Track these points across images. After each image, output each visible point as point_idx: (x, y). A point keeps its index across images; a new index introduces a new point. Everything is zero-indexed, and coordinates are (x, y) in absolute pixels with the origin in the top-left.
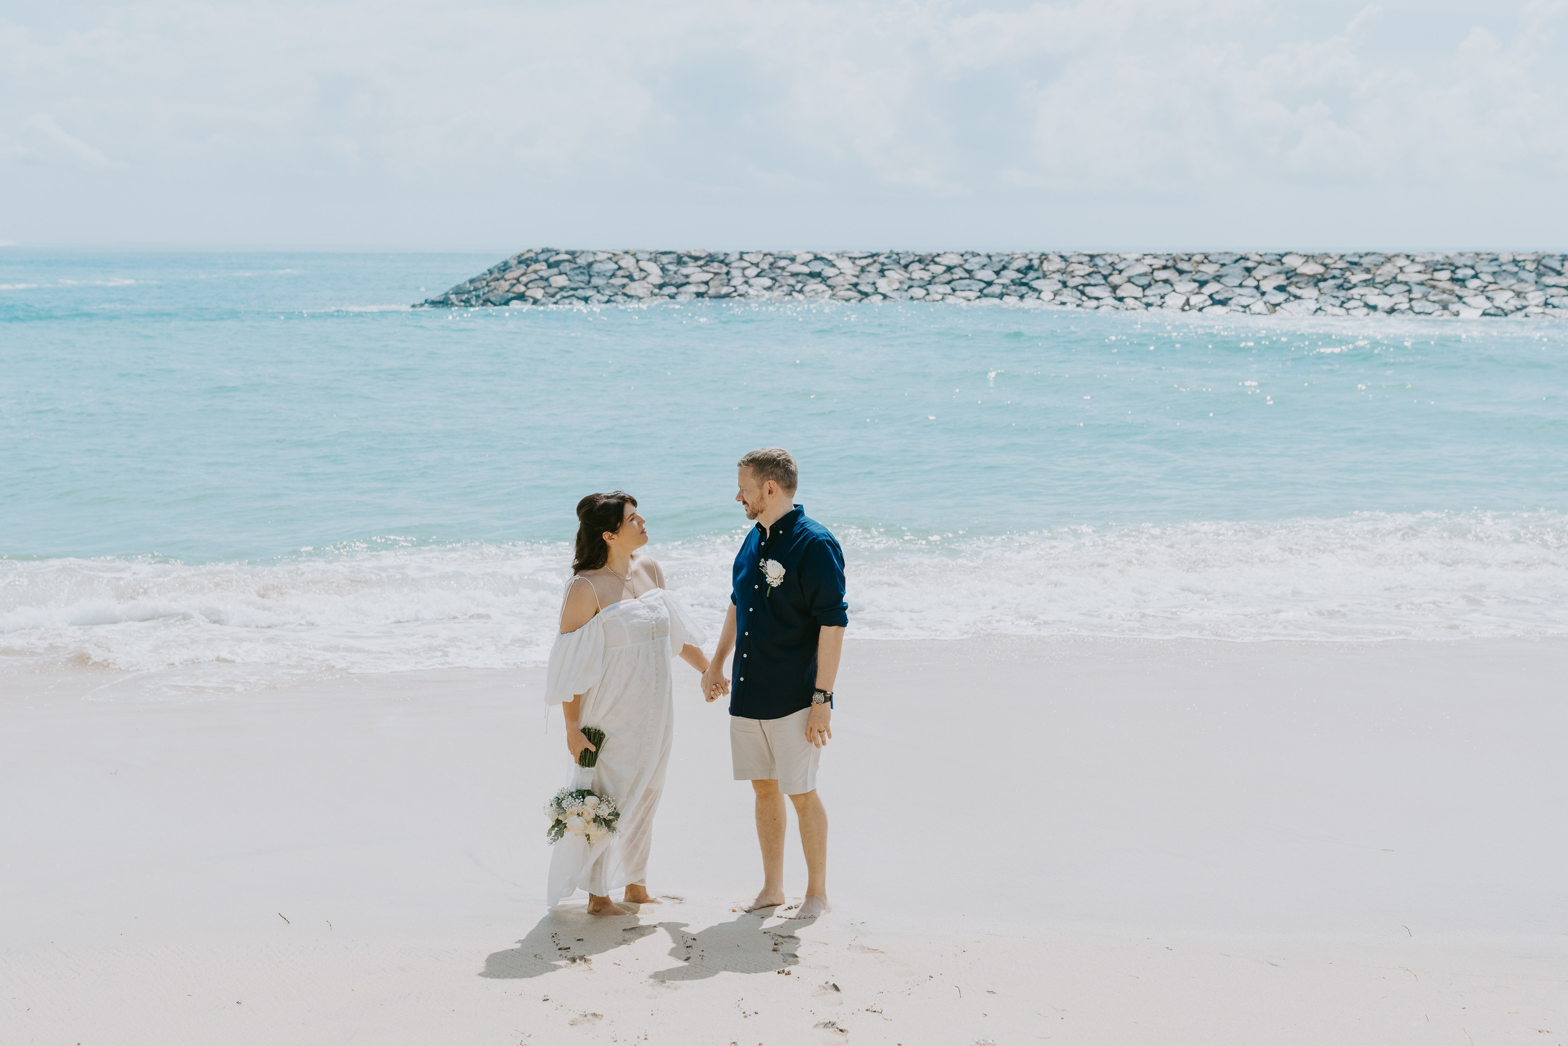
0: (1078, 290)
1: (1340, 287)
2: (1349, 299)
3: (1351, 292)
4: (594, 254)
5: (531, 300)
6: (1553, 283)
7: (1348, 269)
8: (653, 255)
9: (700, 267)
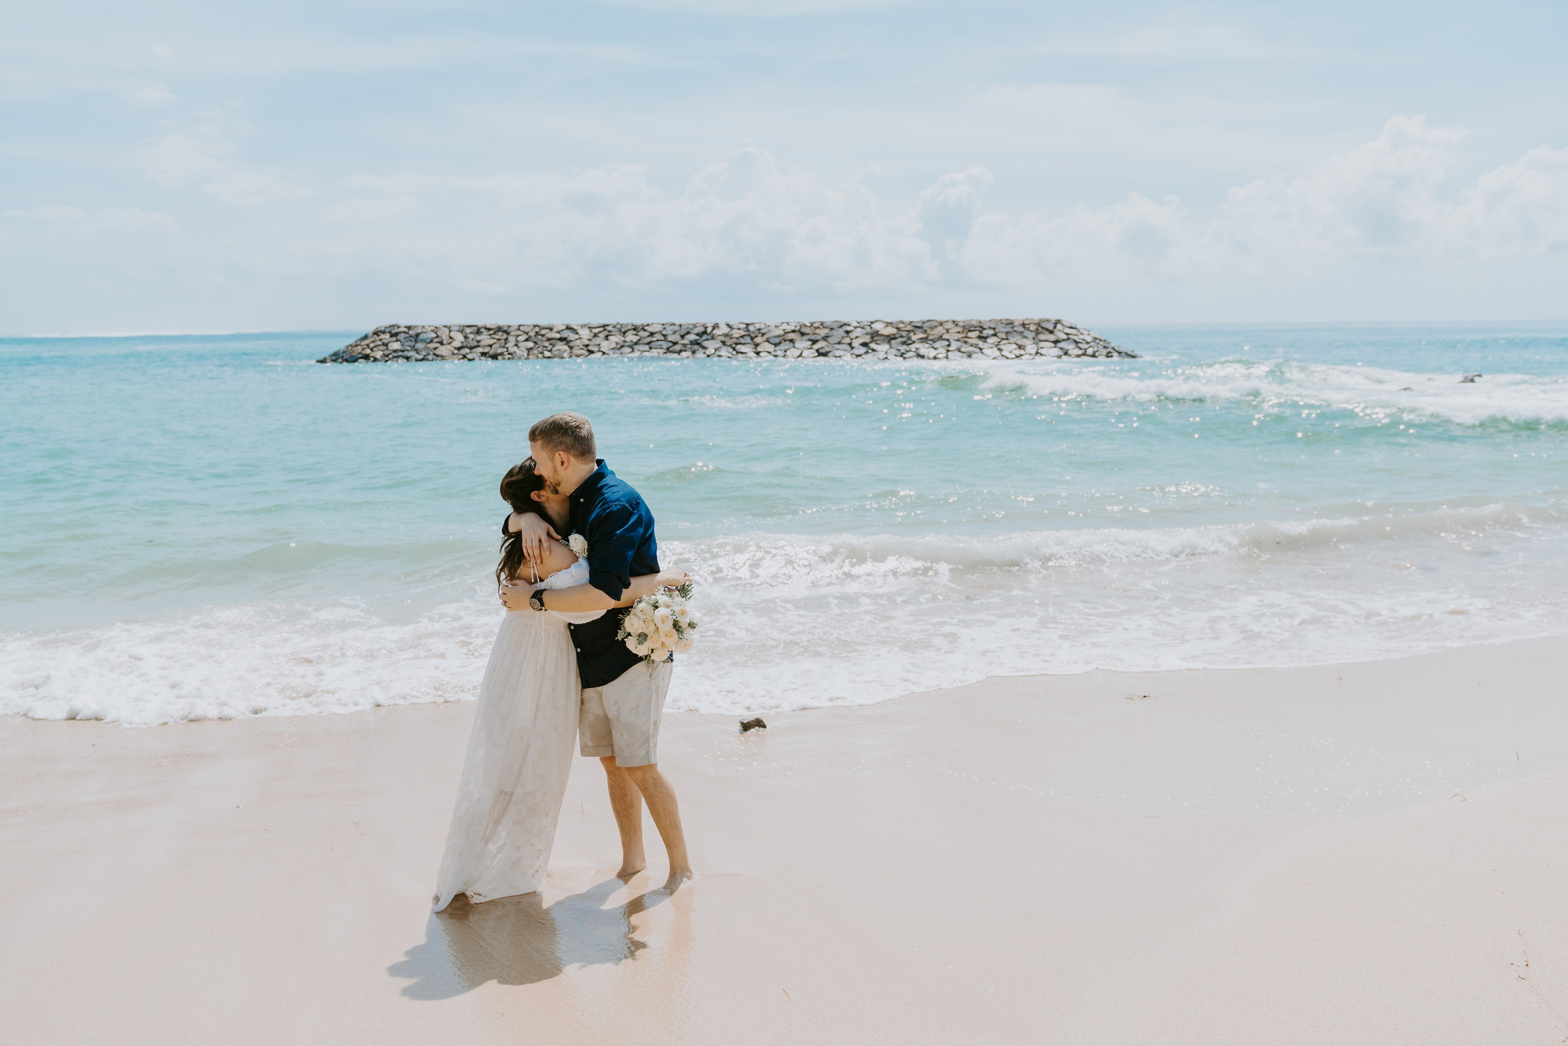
0: (732, 348)
1: (904, 343)
2: (907, 351)
3: (910, 346)
4: (423, 327)
5: (372, 359)
6: (1045, 339)
7: (912, 331)
8: (462, 328)
9: (490, 335)
